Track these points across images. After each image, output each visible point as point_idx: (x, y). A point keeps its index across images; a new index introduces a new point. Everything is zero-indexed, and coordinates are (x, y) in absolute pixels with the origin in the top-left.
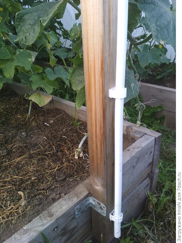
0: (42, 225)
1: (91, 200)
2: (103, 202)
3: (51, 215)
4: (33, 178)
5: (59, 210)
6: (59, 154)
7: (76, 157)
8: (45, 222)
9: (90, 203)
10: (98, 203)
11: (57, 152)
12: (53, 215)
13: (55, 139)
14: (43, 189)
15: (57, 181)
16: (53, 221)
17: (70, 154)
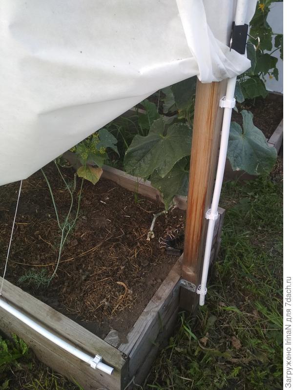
0: (157, 306)
1: (182, 282)
2: (193, 282)
3: (160, 298)
4: (122, 268)
5: (164, 294)
6: (128, 236)
7: (148, 239)
8: (157, 304)
9: (182, 284)
10: (189, 283)
11: (126, 234)
12: (161, 298)
13: (119, 220)
14: (138, 277)
15: (143, 267)
16: (163, 302)
17: (140, 235)
